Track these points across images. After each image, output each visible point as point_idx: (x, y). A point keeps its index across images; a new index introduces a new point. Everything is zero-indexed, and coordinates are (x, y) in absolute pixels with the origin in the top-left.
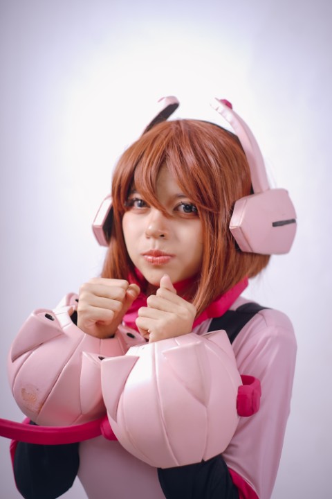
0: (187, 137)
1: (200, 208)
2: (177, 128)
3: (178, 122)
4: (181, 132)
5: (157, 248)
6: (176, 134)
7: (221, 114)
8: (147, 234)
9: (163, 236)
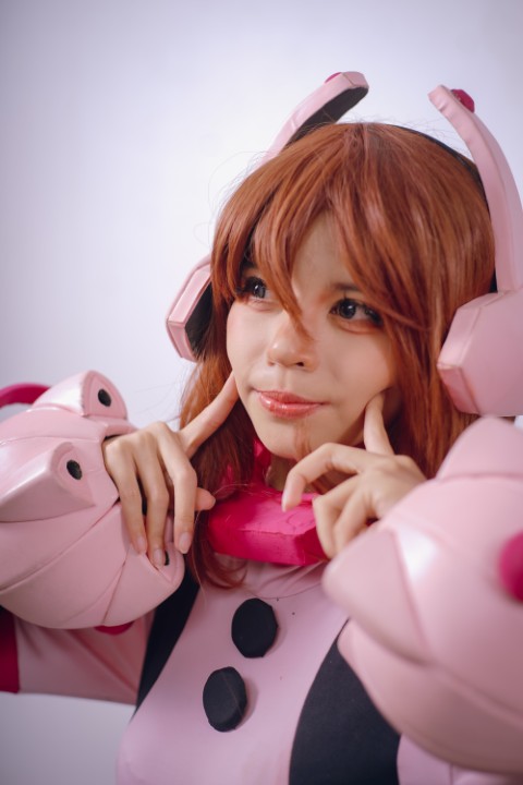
0: (374, 167)
1: (390, 318)
2: (355, 144)
3: (359, 129)
4: (363, 152)
5: (288, 389)
6: (351, 156)
7: (450, 119)
8: (269, 357)
9: (301, 364)
